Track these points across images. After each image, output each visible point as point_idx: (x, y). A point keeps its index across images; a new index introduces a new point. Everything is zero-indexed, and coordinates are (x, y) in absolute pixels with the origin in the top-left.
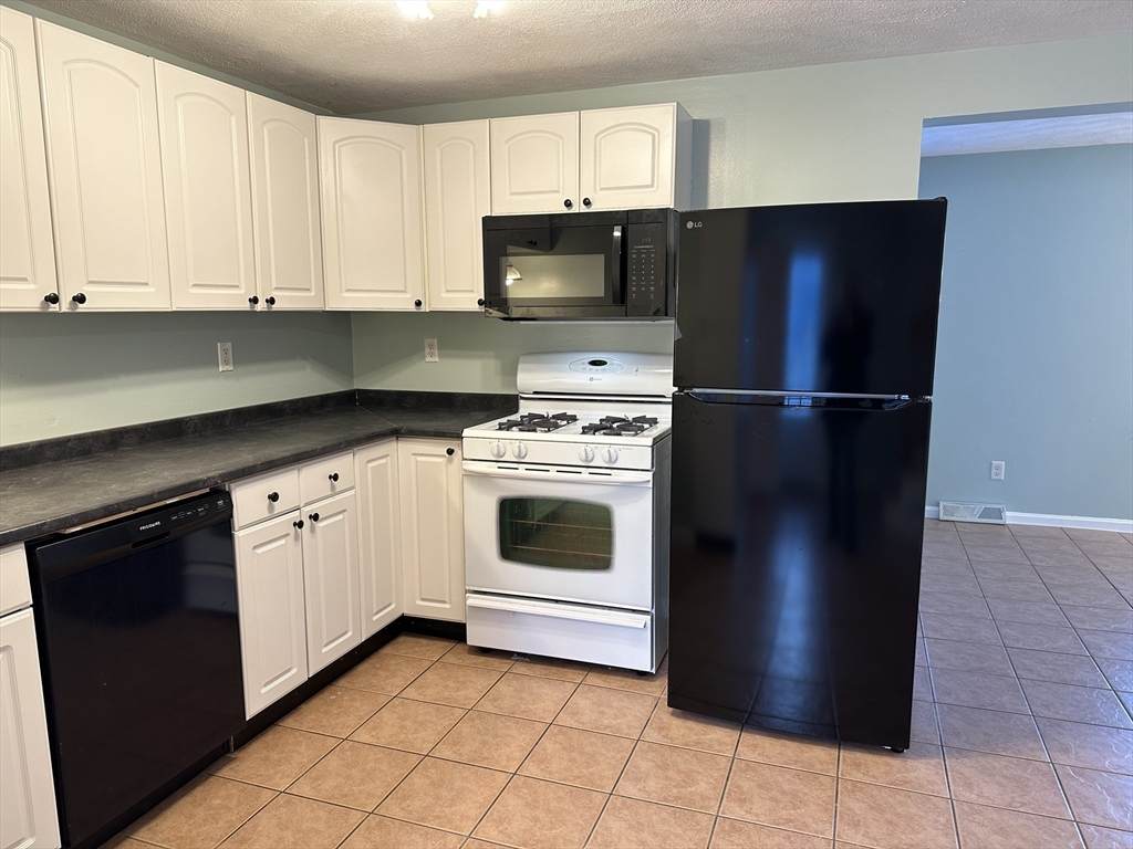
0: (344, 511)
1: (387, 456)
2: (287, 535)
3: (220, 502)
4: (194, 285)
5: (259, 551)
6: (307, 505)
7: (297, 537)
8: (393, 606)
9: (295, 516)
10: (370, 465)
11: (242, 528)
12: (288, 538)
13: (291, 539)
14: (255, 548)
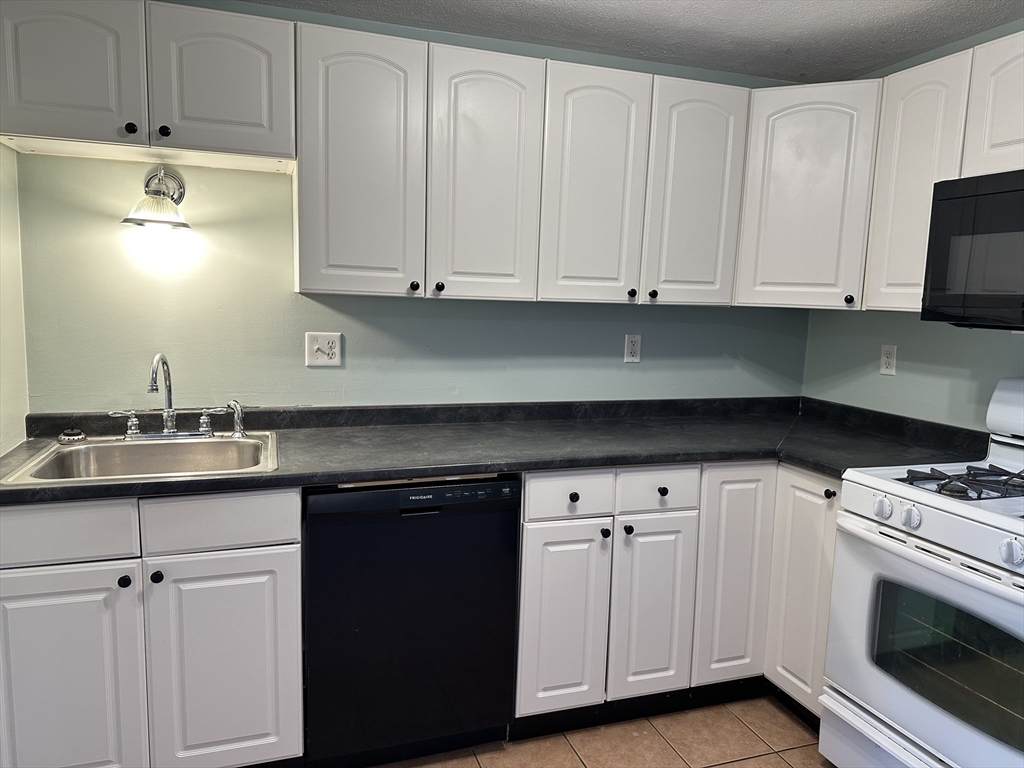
0: (678, 532)
1: (758, 480)
2: (591, 540)
3: (506, 490)
4: (564, 277)
5: (552, 549)
6: (622, 513)
7: (604, 546)
8: (747, 660)
9: (606, 522)
10: (728, 487)
11: (532, 521)
12: (593, 543)
13: (596, 545)
14: (547, 544)
